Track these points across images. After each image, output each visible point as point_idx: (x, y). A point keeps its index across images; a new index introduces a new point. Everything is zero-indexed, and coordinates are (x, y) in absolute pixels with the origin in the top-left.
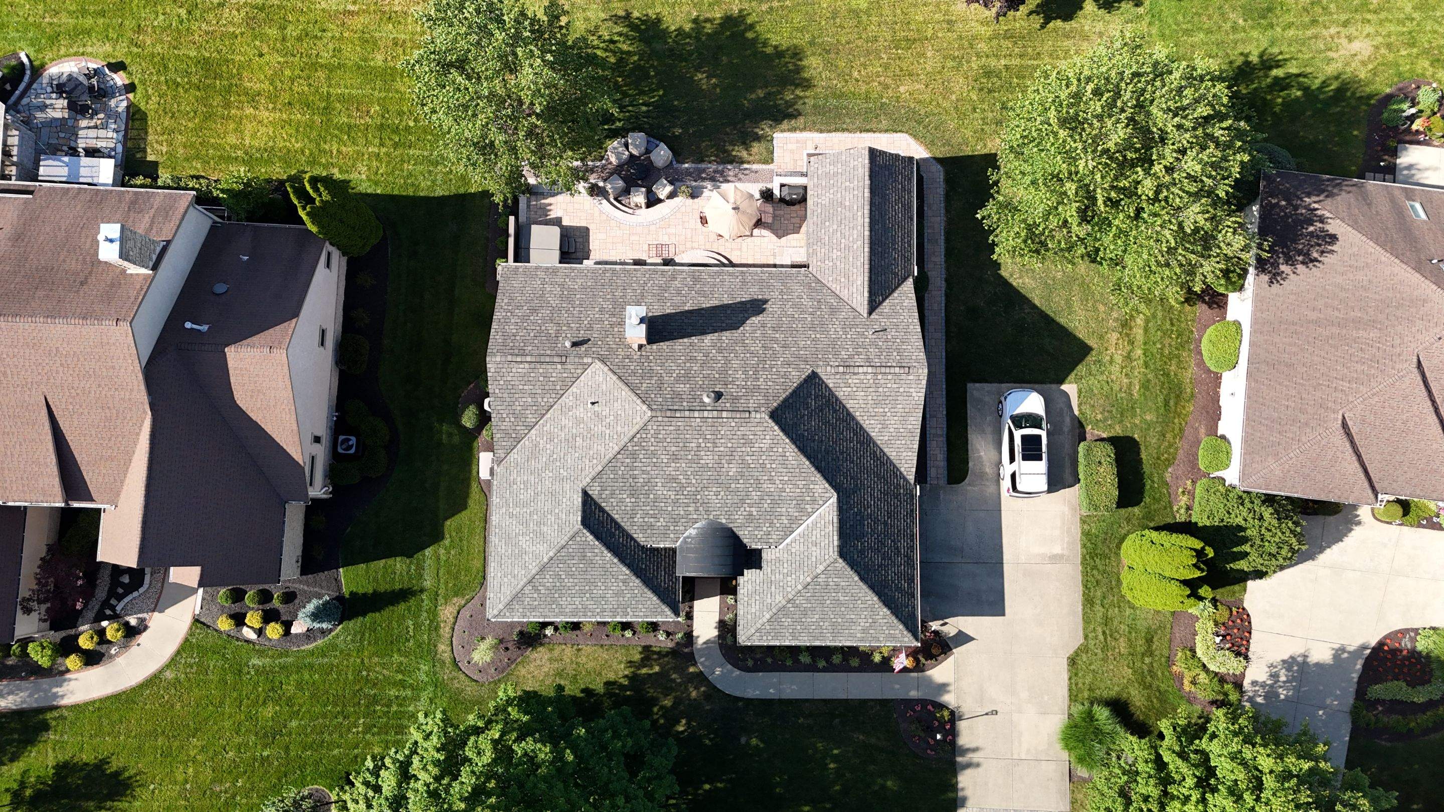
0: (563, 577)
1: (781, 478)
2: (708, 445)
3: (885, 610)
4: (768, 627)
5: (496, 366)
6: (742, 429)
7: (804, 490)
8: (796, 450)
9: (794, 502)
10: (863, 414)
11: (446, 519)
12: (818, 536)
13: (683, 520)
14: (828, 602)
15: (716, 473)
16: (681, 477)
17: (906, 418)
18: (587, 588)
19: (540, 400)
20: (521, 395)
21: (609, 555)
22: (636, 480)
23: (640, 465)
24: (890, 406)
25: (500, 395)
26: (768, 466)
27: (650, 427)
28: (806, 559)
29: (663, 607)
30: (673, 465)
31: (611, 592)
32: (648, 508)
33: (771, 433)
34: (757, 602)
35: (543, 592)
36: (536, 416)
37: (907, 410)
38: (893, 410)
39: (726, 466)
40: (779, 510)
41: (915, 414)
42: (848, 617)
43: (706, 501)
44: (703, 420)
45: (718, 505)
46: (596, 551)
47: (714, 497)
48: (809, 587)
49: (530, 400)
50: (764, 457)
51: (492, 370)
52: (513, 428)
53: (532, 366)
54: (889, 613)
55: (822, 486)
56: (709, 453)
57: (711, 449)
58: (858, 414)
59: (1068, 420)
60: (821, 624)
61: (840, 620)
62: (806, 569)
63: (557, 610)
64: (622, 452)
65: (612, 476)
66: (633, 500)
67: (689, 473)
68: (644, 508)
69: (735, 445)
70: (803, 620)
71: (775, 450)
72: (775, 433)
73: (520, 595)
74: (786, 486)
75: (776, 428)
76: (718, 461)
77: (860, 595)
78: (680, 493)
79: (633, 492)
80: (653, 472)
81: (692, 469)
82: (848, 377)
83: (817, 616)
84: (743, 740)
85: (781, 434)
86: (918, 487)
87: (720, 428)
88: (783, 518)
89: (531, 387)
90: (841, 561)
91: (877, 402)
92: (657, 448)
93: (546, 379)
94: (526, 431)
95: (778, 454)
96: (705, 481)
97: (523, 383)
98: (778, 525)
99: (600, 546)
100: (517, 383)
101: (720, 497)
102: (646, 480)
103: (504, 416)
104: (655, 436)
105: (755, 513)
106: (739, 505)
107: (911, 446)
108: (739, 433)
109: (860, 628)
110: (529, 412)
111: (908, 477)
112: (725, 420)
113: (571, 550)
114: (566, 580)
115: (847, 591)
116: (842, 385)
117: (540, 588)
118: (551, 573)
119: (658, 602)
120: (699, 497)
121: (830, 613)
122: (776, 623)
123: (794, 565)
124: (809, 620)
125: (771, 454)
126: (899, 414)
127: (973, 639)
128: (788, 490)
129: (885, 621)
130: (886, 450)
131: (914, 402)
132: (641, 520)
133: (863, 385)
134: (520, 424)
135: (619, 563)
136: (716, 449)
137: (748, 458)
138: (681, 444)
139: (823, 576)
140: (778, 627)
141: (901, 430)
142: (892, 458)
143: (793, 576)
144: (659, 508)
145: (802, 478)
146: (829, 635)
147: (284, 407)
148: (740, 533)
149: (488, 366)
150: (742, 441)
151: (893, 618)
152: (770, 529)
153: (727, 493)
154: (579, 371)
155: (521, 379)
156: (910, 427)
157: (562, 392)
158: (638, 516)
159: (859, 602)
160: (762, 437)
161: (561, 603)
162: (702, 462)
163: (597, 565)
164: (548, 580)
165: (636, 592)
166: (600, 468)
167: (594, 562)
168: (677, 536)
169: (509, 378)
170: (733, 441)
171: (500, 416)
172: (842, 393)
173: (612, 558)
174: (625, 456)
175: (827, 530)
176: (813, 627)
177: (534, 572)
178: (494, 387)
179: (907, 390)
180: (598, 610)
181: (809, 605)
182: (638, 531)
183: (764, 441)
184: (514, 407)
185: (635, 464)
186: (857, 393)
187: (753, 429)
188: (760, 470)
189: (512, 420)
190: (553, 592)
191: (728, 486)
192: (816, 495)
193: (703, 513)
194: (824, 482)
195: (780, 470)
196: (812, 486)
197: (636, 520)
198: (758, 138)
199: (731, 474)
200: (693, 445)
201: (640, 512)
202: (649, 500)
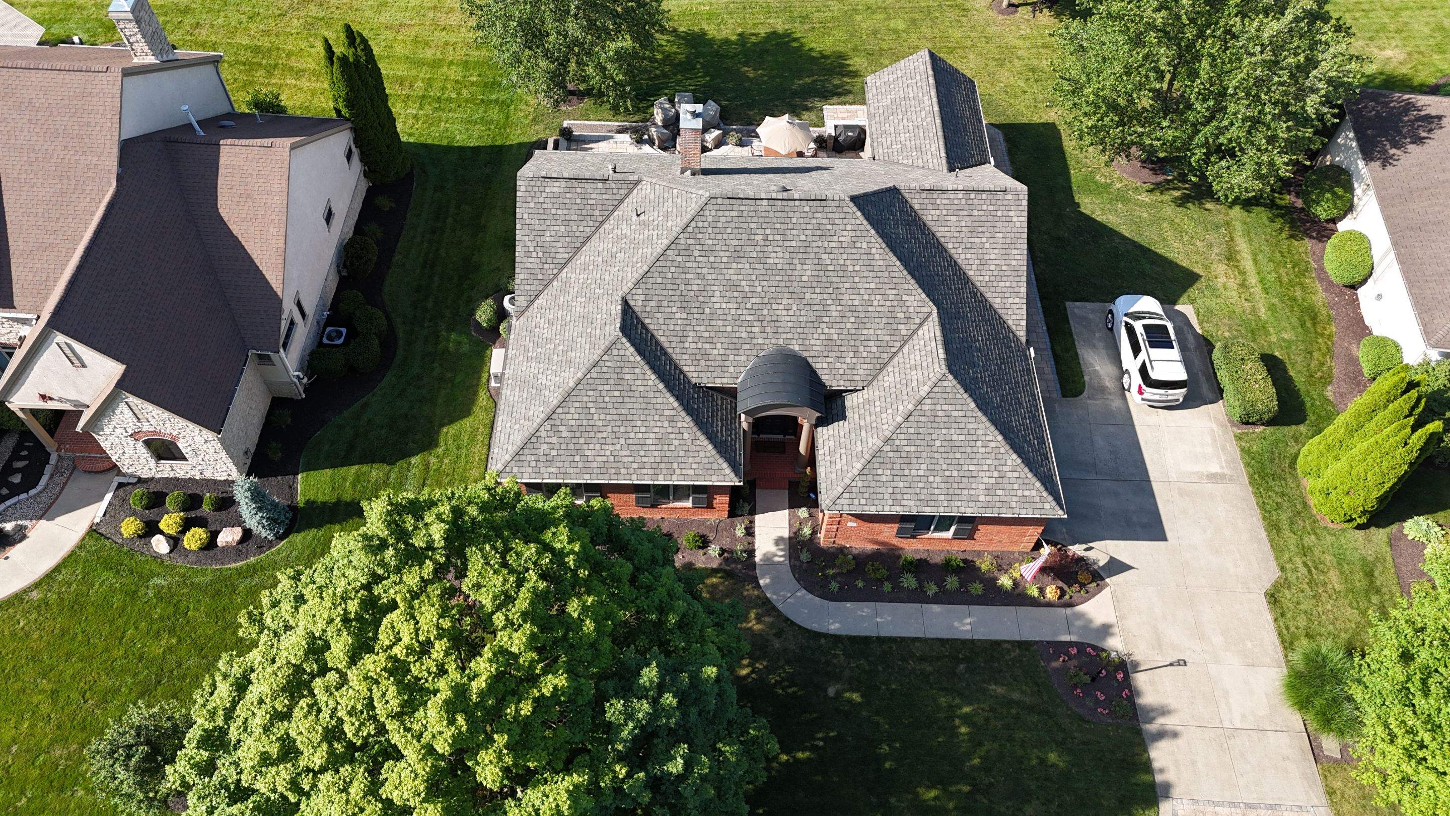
0: (593, 411)
1: (867, 286)
2: (778, 237)
3: (1014, 456)
4: (860, 484)
5: (527, 183)
6: (817, 215)
7: (895, 303)
8: (884, 245)
9: (884, 320)
10: (956, 245)
11: (443, 425)
12: (918, 358)
13: (746, 347)
14: (938, 443)
15: (786, 278)
16: (744, 283)
17: (1007, 252)
18: (622, 429)
19: (575, 229)
20: (553, 222)
21: (653, 377)
22: (689, 287)
23: (695, 265)
24: (987, 235)
25: (528, 222)
26: (851, 268)
27: (707, 213)
28: (904, 387)
29: (721, 461)
30: (734, 266)
31: (652, 436)
32: (702, 328)
33: (852, 221)
34: (844, 457)
35: (564, 434)
36: (568, 250)
37: (1008, 241)
38: (991, 240)
39: (799, 267)
40: (865, 332)
41: (1018, 246)
42: (965, 468)
43: (774, 318)
44: (771, 202)
45: (790, 324)
46: (637, 371)
47: (784, 313)
48: (911, 419)
49: (563, 228)
50: (845, 256)
51: (523, 188)
52: (540, 266)
53: (569, 184)
54: (1019, 461)
55: (918, 298)
56: (778, 249)
57: (780, 243)
58: (950, 245)
59: (1190, 338)
60: (931, 479)
61: (955, 473)
62: (906, 397)
63: (580, 465)
64: (673, 246)
65: (659, 280)
66: (684, 316)
67: (754, 277)
68: (697, 328)
69: (810, 238)
70: (907, 472)
71: (858, 245)
72: (858, 222)
73: (534, 439)
74: (873, 297)
75: (859, 214)
76: (789, 261)
77: (979, 432)
78: (742, 306)
79: (685, 305)
80: (709, 277)
81: (755, 272)
82: (935, 196)
83: (924, 467)
84: (831, 692)
85: (865, 222)
86: (1032, 349)
87: (791, 215)
88: (871, 343)
89: (566, 212)
90: (950, 377)
91: (972, 229)
92: (716, 242)
93: (585, 202)
94: (555, 271)
95: (862, 251)
96: (773, 289)
97: (556, 206)
98: (865, 355)
99: (642, 363)
100: (550, 206)
101: (791, 313)
102: (701, 288)
103: (531, 249)
104: (714, 225)
105: (835, 337)
106: (816, 325)
107: (1017, 290)
108: (814, 221)
109: (983, 486)
110: (560, 245)
111: (1018, 333)
112: (797, 203)
113: (605, 369)
114: (596, 417)
115: (962, 426)
116: (930, 207)
117: (561, 428)
118: (577, 405)
119: (714, 452)
120: (765, 312)
121: (941, 461)
122: (870, 478)
123: (888, 400)
124: (914, 472)
125: (853, 251)
126: (999, 246)
127: (1129, 568)
128: (875, 303)
129: (1016, 475)
130: (987, 295)
131: (1015, 230)
132: (693, 346)
133: (955, 207)
134: (550, 260)
135: (665, 391)
136: (787, 244)
137: (825, 256)
138: (744, 237)
139: (928, 401)
140: (873, 484)
141: (1004, 268)
142: (996, 306)
143: (890, 411)
144: (716, 329)
145: (892, 286)
146: (942, 498)
147: (273, 217)
148: (817, 367)
149: (518, 183)
150: (817, 233)
151: (1026, 470)
152: (854, 360)
153: (801, 307)
154: (623, 192)
155: (555, 200)
156: (1014, 263)
157: (601, 219)
158: (690, 339)
159: (979, 444)
160: (842, 227)
161: (588, 453)
162: (770, 261)
163: (637, 394)
164: (572, 415)
165: (686, 436)
166: (646, 268)
167: (634, 388)
168: (737, 369)
169: (541, 200)
170: (807, 232)
171: (526, 249)
172: (930, 218)
173: (657, 381)
174: (676, 252)
175: (928, 348)
176: (921, 485)
177: (555, 402)
178: (523, 210)
179: (1006, 213)
180: (635, 465)
181: (913, 449)
182: (689, 362)
183: (845, 233)
184: (543, 238)
185: (689, 264)
186: (948, 218)
187: (830, 215)
188: (841, 274)
189: (540, 255)
190: (578, 434)
191: (801, 296)
192: (911, 309)
193: (771, 335)
194: (920, 291)
195: (866, 274)
196: (905, 298)
197: (687, 345)
198: (807, 109)
199: (805, 278)
200: (759, 237)
201: (692, 334)
202: (703, 317)
